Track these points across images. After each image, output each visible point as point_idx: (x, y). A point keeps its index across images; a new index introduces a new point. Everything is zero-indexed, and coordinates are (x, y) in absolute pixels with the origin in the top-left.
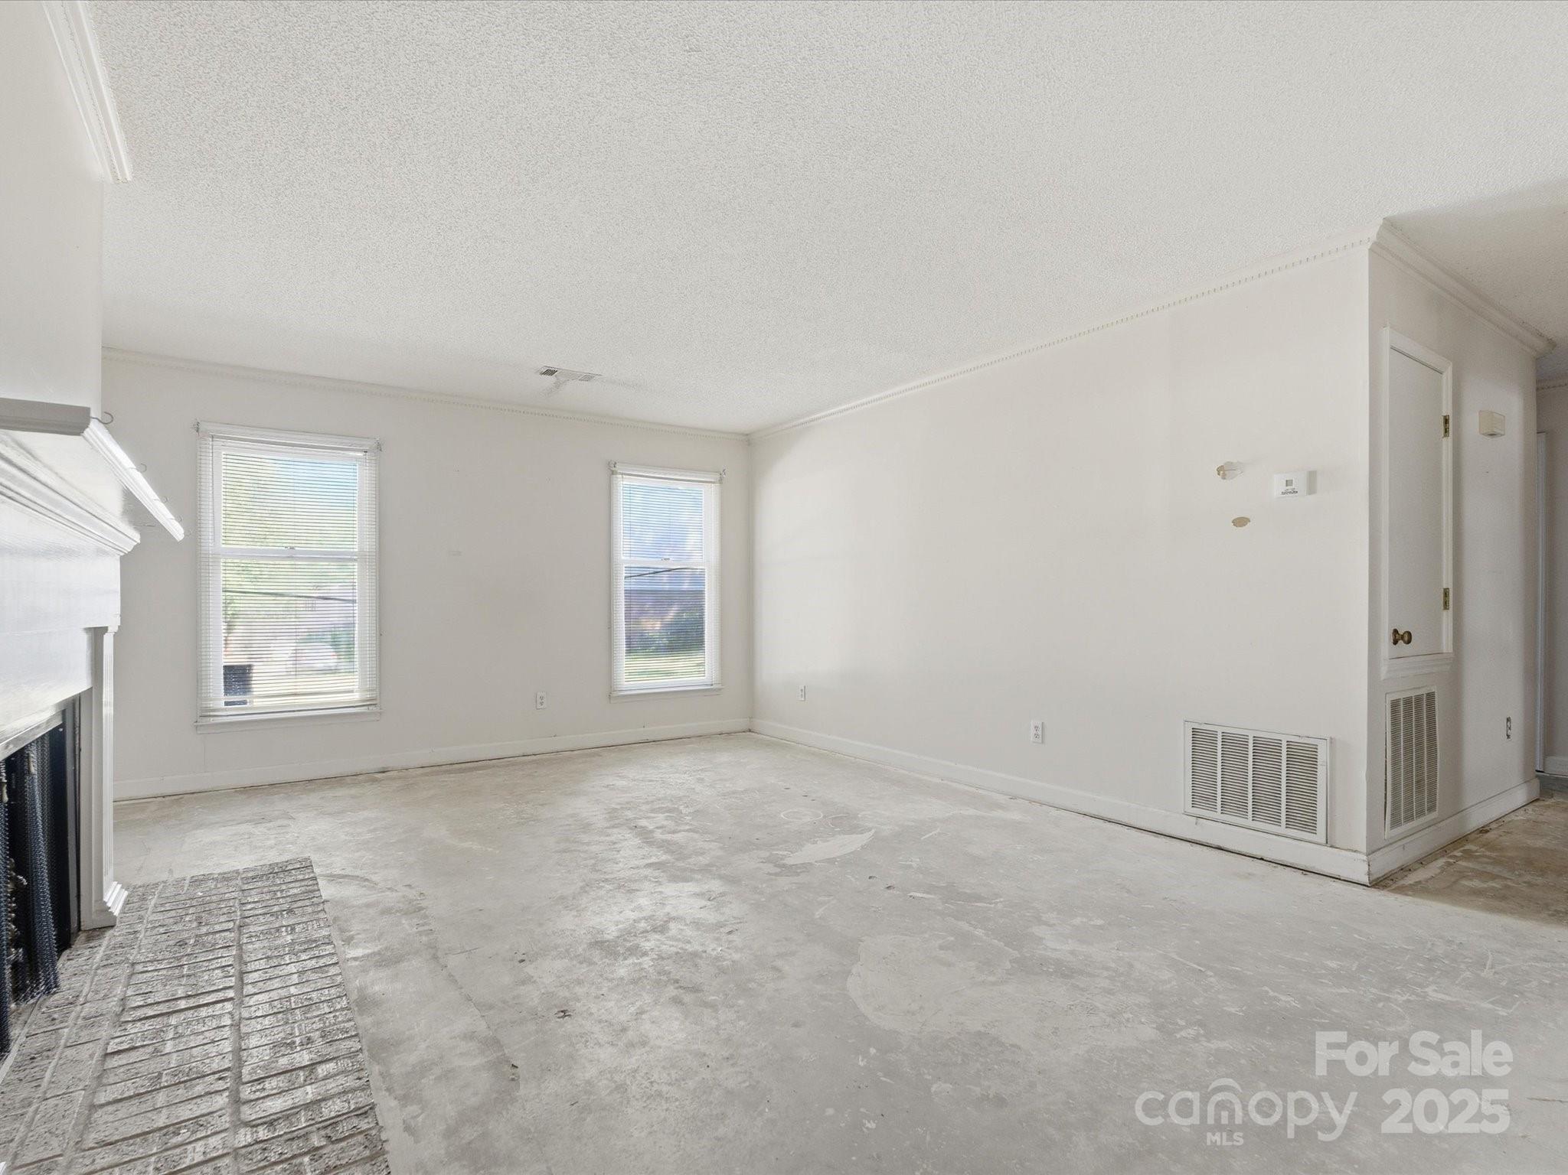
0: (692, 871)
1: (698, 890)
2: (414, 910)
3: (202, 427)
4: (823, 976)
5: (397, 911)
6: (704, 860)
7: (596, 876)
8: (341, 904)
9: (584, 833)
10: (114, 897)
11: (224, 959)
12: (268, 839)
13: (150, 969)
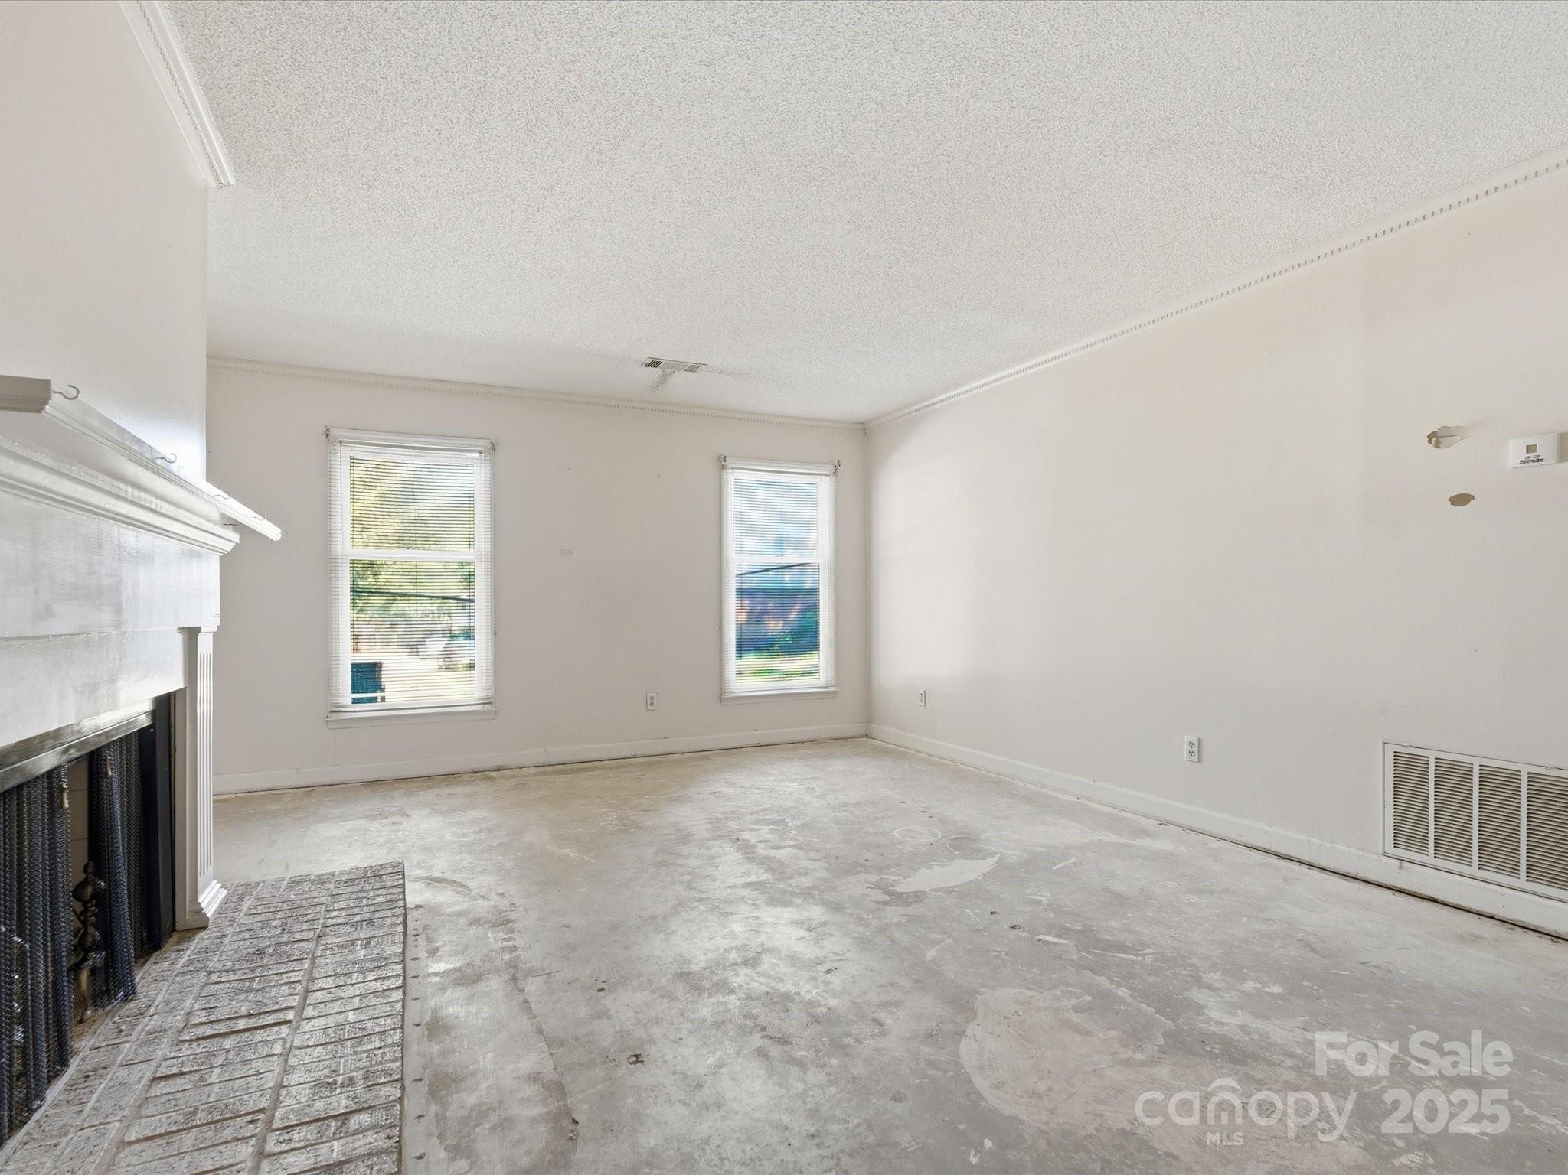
0: (793, 893)
1: (796, 917)
2: (502, 922)
3: (333, 433)
4: (932, 1035)
5: (485, 923)
6: (806, 882)
7: (692, 894)
8: (433, 910)
9: (684, 844)
10: (210, 898)
11: (294, 974)
12: (381, 836)
13: (223, 979)
